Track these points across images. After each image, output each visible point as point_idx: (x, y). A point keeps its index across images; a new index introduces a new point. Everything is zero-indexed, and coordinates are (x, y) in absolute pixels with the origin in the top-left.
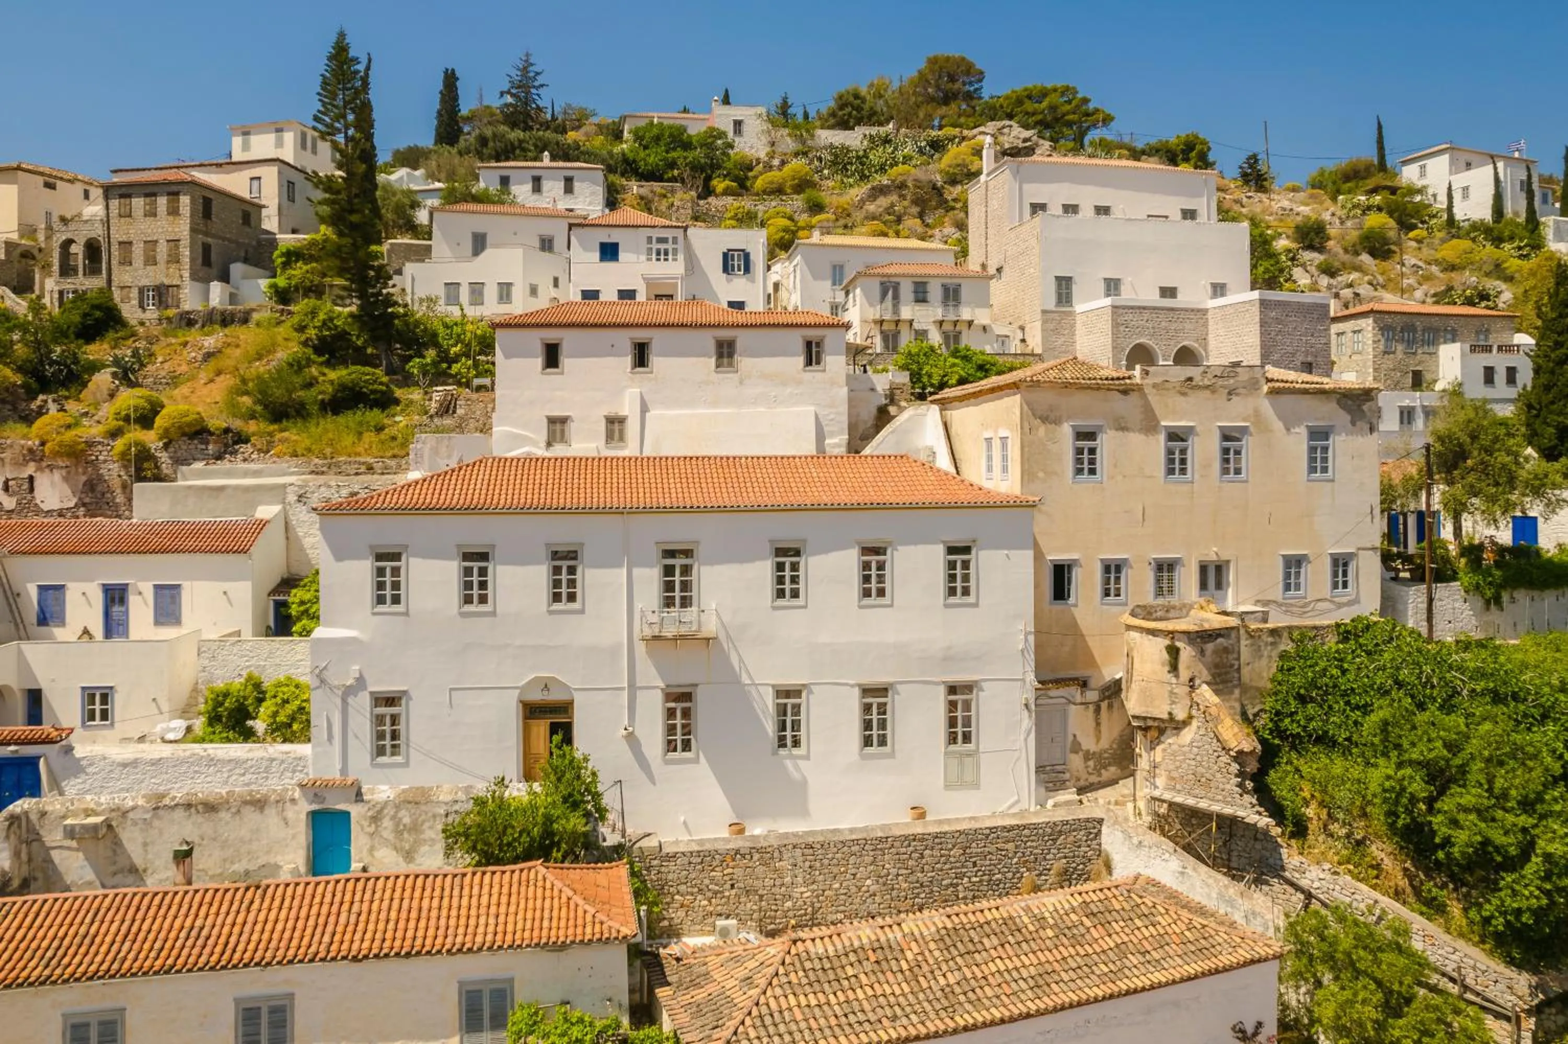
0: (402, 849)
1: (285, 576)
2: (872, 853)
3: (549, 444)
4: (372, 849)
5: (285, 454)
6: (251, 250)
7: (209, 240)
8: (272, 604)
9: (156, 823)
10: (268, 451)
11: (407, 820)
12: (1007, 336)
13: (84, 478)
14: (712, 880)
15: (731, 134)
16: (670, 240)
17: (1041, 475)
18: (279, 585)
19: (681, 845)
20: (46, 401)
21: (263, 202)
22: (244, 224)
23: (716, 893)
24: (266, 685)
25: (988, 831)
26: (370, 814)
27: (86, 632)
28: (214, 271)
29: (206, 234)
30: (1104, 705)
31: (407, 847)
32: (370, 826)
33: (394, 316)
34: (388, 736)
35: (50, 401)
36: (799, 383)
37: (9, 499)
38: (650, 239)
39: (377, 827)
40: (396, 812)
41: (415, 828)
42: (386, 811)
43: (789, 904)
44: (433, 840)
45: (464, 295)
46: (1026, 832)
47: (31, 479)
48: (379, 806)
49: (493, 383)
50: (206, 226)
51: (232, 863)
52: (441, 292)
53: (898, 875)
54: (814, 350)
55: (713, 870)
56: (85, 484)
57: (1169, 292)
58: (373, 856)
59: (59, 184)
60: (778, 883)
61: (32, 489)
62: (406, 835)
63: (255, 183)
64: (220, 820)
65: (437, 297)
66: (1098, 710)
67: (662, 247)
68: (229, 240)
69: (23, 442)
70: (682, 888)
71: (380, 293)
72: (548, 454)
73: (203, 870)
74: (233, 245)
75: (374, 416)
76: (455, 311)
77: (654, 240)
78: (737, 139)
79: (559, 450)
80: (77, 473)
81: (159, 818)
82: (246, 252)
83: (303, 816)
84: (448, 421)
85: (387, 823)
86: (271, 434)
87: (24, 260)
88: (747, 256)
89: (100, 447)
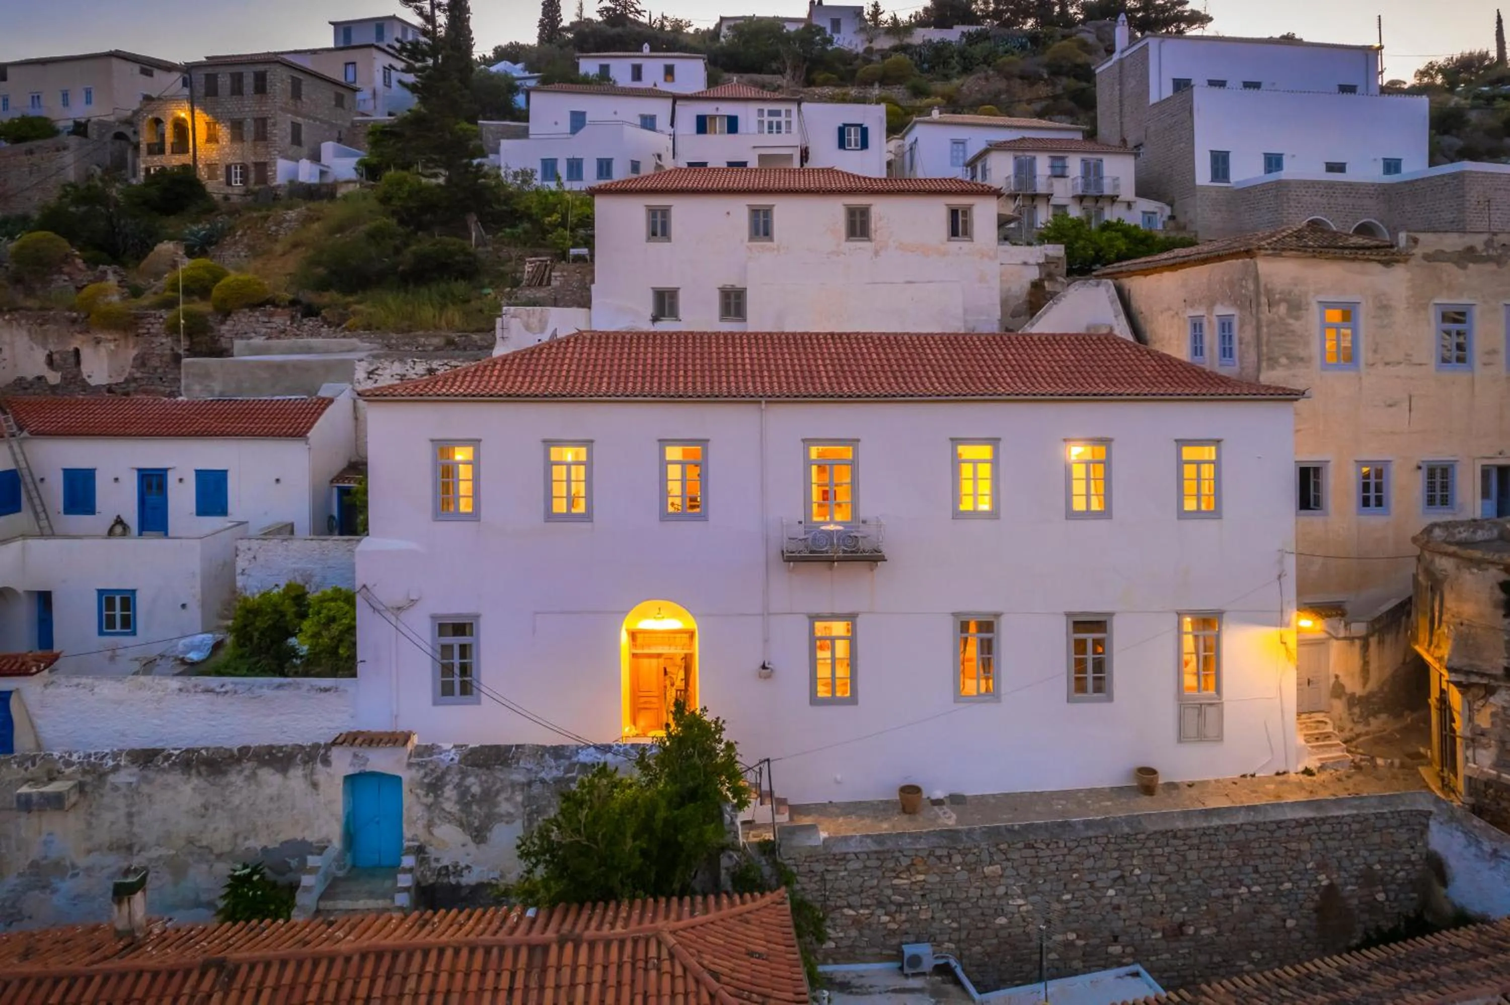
0: (470, 825)
1: (353, 460)
2: (1115, 855)
3: (655, 319)
4: (430, 825)
5: (357, 328)
6: (344, 131)
7: (299, 120)
8: (335, 491)
9: (145, 789)
10: (339, 325)
11: (476, 789)
12: (1154, 213)
13: (134, 352)
14: (895, 888)
15: (829, 31)
16: (783, 113)
17: (1283, 361)
18: (345, 471)
19: (852, 843)
20: (105, 272)
21: (358, 85)
22: (336, 105)
23: (900, 905)
24: (313, 596)
25: (1274, 827)
26: (426, 781)
27: (119, 521)
28: (305, 150)
29: (297, 114)
30: (1373, 641)
31: (477, 824)
32: (427, 795)
33: (486, 187)
34: (457, 670)
35: (110, 273)
36: (944, 254)
37: (54, 373)
38: (761, 111)
39: (437, 797)
40: (463, 779)
41: (488, 797)
42: (448, 778)
43: (1002, 921)
44: (510, 814)
45: (562, 169)
46: (1326, 828)
47: (77, 352)
48: (439, 772)
49: (592, 255)
50: (296, 106)
51: (246, 838)
52: (538, 166)
53: (1151, 882)
54: (960, 219)
55: (897, 877)
56: (135, 359)
57: (1335, 167)
58: (431, 833)
59: (156, 72)
60: (986, 893)
61: (78, 362)
62: (475, 808)
63: (350, 68)
64: (230, 784)
65: (532, 171)
66: (1365, 647)
67: (775, 119)
68: (321, 121)
69: (67, 314)
70: (853, 899)
71: (471, 164)
72: (653, 329)
73: (207, 847)
74: (326, 126)
75: (460, 287)
76: (553, 186)
77: (766, 113)
78: (836, 36)
79: (666, 326)
80: (127, 347)
81: (150, 782)
82: (340, 133)
83: (339, 781)
84: (541, 293)
85: (449, 792)
86: (346, 306)
87: (118, 142)
88: (864, 132)
89: (152, 320)
